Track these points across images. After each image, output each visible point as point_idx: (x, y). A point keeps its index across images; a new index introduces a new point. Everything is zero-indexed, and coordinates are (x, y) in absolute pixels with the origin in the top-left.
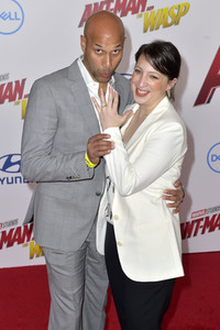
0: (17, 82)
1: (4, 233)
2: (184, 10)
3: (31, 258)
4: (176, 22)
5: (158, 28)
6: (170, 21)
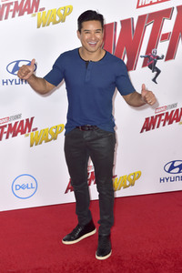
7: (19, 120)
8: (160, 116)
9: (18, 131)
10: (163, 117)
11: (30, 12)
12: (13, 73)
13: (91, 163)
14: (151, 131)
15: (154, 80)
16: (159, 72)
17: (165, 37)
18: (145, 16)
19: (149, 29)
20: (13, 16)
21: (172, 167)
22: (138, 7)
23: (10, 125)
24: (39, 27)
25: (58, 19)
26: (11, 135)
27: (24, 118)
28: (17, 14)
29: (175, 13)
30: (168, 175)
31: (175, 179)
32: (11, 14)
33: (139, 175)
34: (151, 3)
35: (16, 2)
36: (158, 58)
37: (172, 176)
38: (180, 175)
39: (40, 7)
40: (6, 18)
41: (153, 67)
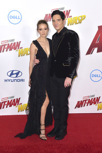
0: (17, 43)
1: (8, 101)
2: (83, 18)
3: (19, 112)
4: (80, 23)
5: (73, 24)
6: (78, 22)
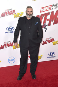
7: (10, 42)
8: (47, 40)
9: (10, 45)
10: (48, 41)
11: (12, 14)
12: (8, 30)
13: (29, 54)
14: (45, 45)
15: (45, 31)
16: (46, 29)
17: (48, 20)
18: (42, 14)
19: (44, 18)
20: (8, 15)
21: (51, 54)
22: (41, 12)
23: (8, 44)
24: (15, 18)
25: (20, 16)
26: (8, 46)
27: (11, 42)
28: (9, 15)
29: (50, 14)
30: (50, 56)
31: (51, 57)
32: (7, 15)
33: (42, 56)
34: (44, 11)
35: (9, 12)
36: (46, 25)
37: (51, 56)
38: (53, 56)
39: (15, 13)
40: (6, 16)
41: (45, 28)
